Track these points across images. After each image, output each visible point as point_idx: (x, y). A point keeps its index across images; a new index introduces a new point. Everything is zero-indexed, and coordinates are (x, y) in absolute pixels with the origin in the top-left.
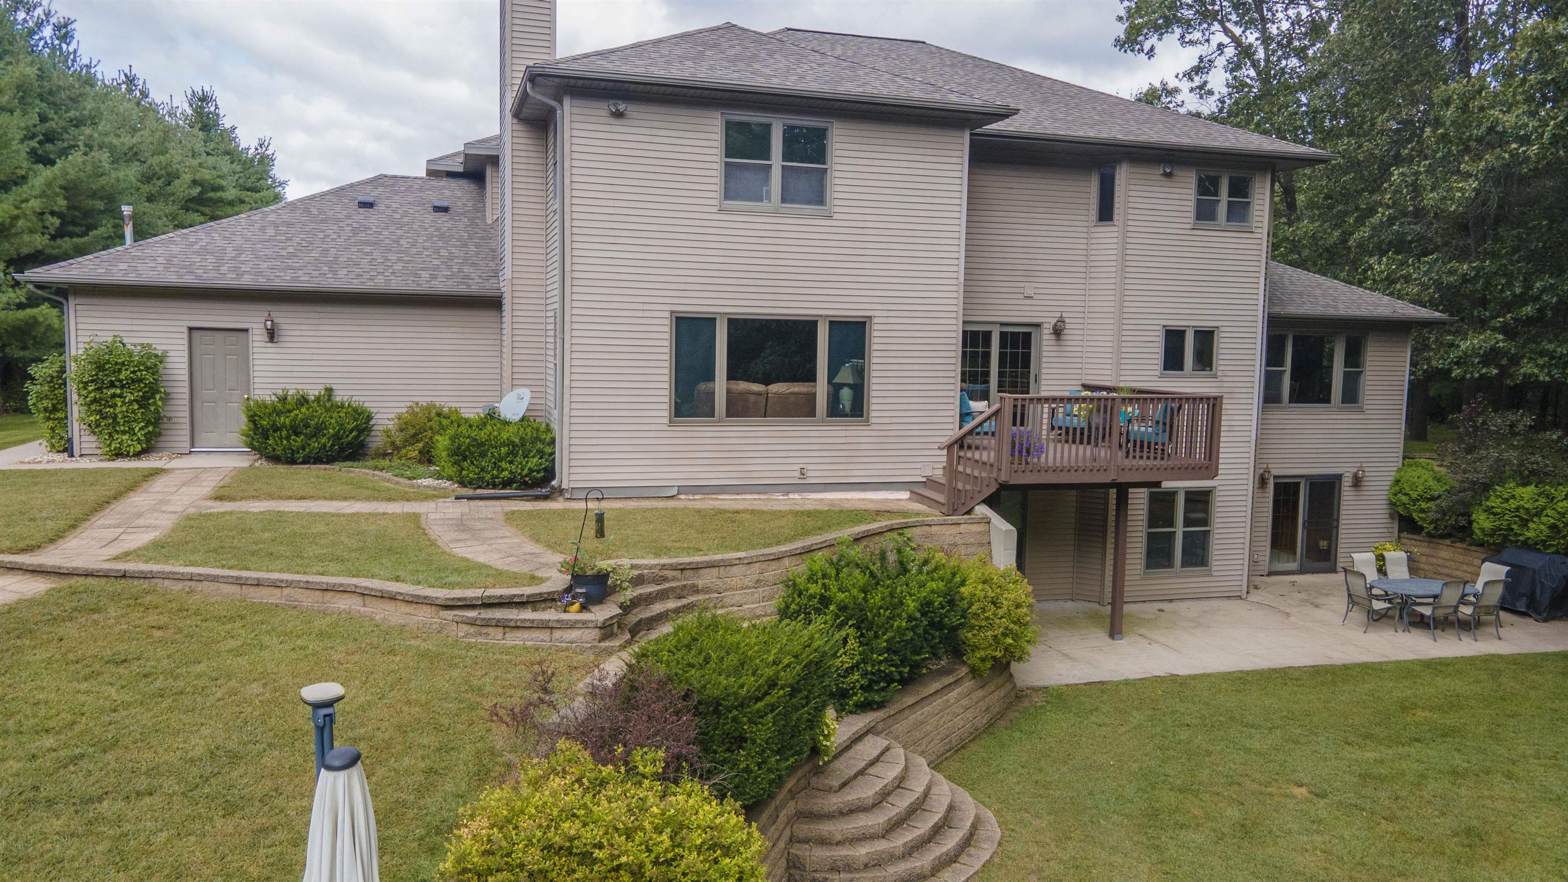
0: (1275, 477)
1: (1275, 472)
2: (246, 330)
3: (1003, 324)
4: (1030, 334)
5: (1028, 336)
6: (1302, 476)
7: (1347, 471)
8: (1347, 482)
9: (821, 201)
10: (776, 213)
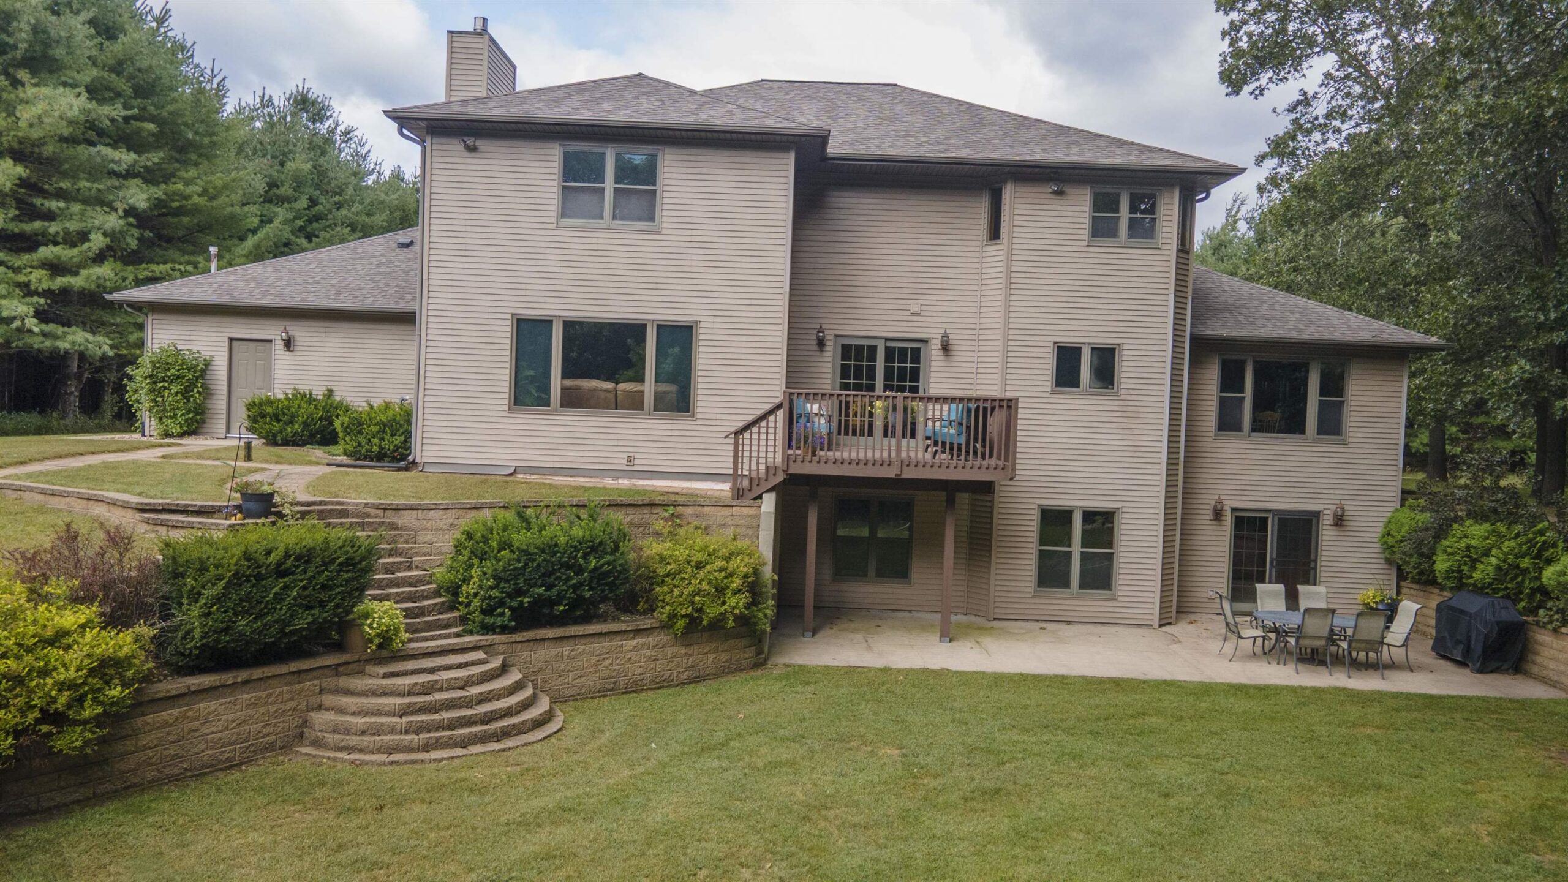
0: (1233, 510)
1: (1230, 503)
2: (271, 341)
3: (887, 339)
4: (919, 349)
5: (917, 351)
6: (1269, 511)
7: (1327, 509)
8: (1327, 521)
9: (652, 219)
10: (609, 228)
